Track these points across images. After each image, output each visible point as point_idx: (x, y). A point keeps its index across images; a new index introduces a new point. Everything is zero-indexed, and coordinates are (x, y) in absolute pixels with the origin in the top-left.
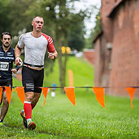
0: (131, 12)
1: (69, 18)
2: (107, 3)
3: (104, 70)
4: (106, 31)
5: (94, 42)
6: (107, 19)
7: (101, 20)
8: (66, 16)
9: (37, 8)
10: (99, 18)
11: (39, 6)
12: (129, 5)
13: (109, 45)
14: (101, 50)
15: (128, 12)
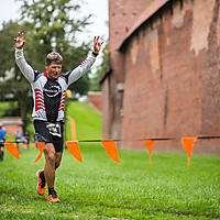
0: (146, 45)
1: (69, 52)
2: (117, 33)
3: (114, 118)
4: (116, 68)
5: (102, 82)
6: (117, 53)
7: (109, 54)
8: (65, 50)
9: (28, 40)
10: (106, 51)
11: (31, 39)
12: (144, 35)
13: (120, 87)
14: (110, 92)
15: (143, 45)
